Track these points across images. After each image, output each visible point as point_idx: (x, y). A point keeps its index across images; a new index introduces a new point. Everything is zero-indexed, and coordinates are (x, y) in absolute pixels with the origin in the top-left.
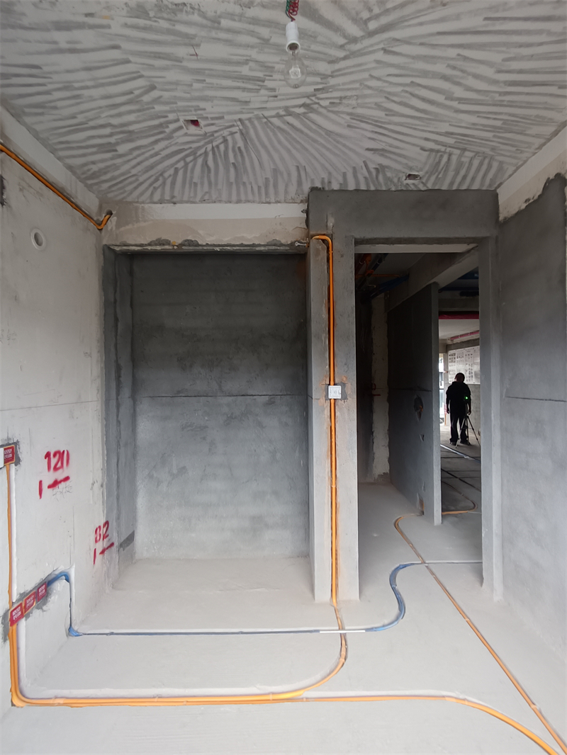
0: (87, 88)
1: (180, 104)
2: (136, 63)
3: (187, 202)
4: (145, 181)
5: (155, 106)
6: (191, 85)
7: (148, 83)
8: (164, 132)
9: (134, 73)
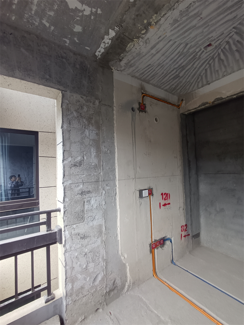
0: (165, 61)
1: (200, 43)
2: (178, 41)
3: (215, 81)
4: (193, 81)
5: (190, 51)
6: (203, 31)
7: (185, 44)
8: (196, 58)
9: (178, 45)
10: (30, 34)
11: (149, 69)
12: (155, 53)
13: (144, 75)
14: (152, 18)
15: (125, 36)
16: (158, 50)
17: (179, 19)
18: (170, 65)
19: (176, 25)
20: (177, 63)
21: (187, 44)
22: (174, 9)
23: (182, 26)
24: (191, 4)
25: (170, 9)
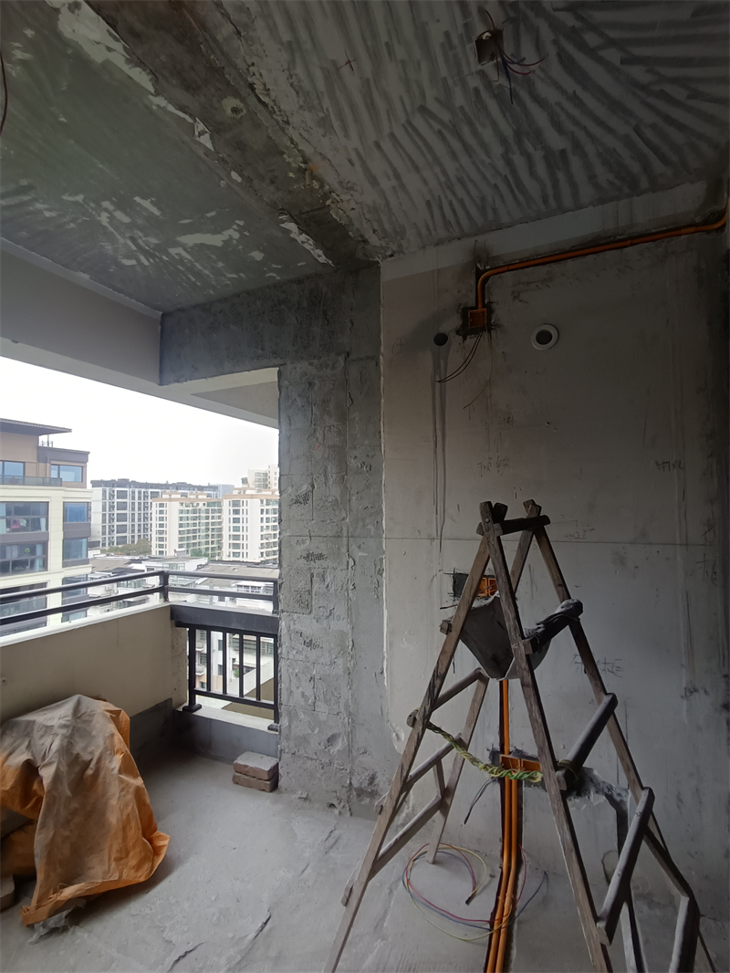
0: (444, 170)
1: (445, 74)
2: (392, 128)
4: (659, 113)
7: (419, 115)
8: (513, 91)
9: (406, 130)
10: (239, 296)
11: (441, 208)
12: (394, 182)
13: (459, 223)
14: (289, 163)
15: (307, 212)
16: (391, 173)
17: (321, 115)
18: (474, 163)
19: (336, 124)
20: (484, 146)
21: (423, 110)
22: (287, 123)
23: (347, 111)
24: (292, 85)
25: (283, 129)
